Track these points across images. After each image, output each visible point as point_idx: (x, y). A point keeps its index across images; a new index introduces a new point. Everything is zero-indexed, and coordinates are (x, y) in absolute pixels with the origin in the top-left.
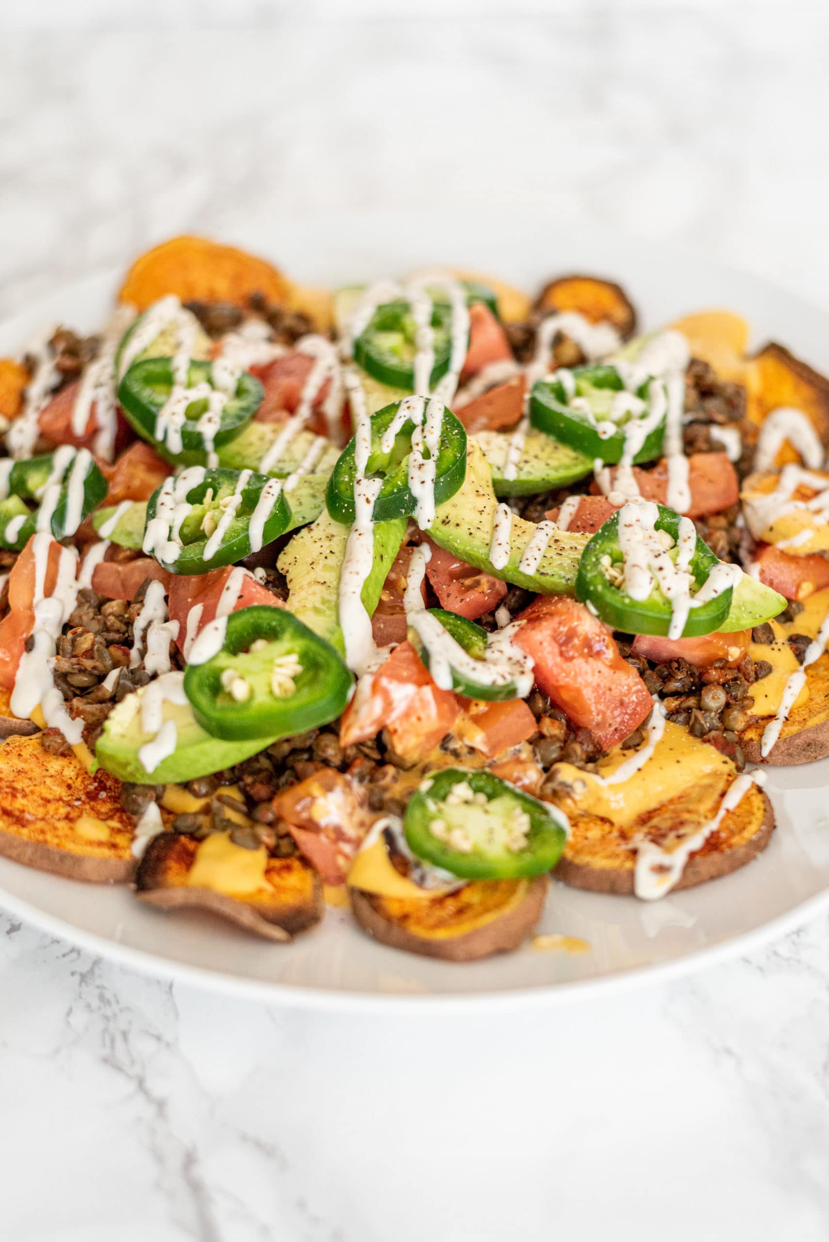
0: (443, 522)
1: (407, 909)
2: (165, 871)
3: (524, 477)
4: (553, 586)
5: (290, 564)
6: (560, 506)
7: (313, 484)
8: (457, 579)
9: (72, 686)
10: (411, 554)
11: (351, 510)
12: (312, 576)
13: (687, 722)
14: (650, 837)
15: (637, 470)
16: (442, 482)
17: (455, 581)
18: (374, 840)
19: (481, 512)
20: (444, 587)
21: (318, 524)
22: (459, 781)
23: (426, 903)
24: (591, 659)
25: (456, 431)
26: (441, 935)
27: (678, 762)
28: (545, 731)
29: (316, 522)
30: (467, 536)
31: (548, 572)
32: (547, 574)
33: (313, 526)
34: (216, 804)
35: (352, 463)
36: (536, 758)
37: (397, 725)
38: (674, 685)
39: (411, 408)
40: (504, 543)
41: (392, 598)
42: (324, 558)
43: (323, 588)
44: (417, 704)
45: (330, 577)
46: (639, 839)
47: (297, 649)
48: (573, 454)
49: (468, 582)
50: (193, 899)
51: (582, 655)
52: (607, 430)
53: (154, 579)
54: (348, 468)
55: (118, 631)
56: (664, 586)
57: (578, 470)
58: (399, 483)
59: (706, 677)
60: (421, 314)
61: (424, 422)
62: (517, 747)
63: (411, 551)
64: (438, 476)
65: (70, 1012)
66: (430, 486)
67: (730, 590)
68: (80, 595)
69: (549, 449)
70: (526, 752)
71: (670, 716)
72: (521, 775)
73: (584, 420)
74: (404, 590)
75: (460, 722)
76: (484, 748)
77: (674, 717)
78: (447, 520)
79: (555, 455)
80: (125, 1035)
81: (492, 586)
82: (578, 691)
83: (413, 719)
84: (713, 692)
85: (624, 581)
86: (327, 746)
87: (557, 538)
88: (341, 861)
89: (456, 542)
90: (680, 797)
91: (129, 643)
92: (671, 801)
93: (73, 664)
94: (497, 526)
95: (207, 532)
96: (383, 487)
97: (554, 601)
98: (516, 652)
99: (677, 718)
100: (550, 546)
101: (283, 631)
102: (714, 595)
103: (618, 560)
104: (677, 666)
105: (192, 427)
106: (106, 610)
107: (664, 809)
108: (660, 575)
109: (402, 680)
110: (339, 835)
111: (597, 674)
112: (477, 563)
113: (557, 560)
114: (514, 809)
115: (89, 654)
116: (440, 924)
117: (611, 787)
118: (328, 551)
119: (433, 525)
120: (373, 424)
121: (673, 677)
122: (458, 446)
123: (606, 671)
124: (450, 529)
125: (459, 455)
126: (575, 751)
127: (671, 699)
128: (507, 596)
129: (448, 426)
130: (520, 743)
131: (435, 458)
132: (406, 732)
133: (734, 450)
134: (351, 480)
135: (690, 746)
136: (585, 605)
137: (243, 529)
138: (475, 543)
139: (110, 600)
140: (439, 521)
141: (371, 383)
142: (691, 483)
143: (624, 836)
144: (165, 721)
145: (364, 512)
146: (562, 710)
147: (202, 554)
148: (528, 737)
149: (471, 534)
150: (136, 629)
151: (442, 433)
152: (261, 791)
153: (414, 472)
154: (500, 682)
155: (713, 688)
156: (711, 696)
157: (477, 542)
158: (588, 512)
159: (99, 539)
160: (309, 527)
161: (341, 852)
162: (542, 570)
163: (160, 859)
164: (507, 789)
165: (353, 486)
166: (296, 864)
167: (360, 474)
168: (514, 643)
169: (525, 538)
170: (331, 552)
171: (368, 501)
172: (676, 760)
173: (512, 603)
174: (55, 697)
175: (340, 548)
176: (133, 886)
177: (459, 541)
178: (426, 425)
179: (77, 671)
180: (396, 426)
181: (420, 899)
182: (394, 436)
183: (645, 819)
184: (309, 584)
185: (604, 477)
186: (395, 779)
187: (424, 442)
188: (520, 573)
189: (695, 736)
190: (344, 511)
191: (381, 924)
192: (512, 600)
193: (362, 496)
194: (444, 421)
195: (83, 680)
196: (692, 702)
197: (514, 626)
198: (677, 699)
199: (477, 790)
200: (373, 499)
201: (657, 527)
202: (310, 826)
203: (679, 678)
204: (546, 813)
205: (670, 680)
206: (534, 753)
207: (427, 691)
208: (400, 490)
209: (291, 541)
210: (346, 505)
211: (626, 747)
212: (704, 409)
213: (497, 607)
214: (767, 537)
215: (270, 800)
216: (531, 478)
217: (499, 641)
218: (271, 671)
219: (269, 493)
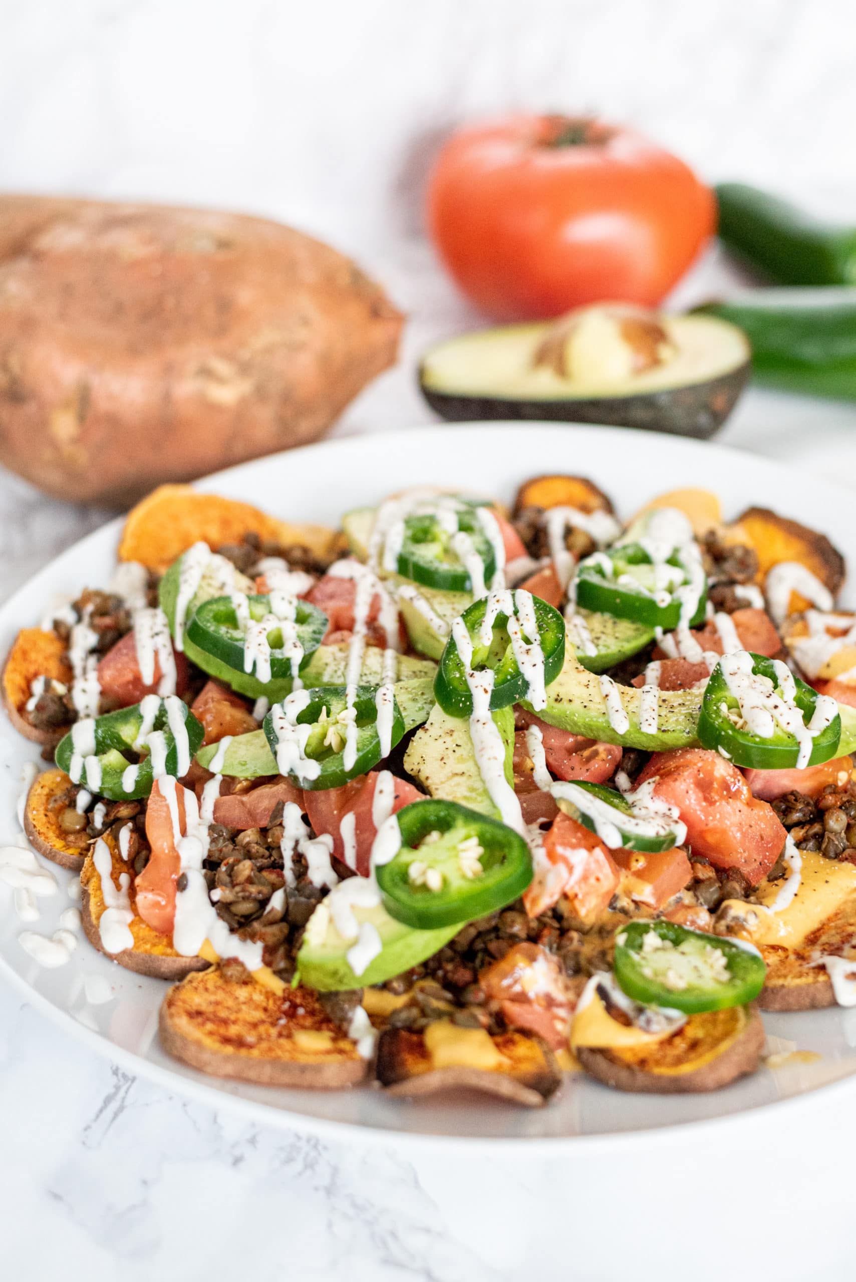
0: (556, 700)
1: (642, 1055)
2: (403, 1063)
3: (603, 651)
4: (675, 741)
5: (419, 763)
6: (644, 673)
7: (409, 689)
8: (576, 753)
9: (235, 915)
10: (524, 737)
11: (468, 703)
12: (448, 770)
13: (818, 848)
14: (826, 953)
15: (694, 631)
16: (551, 663)
17: (574, 754)
18: (589, 997)
19: (587, 686)
20: (565, 761)
21: (432, 724)
22: (647, 932)
23: (655, 1047)
24: (730, 800)
25: (551, 615)
26: (686, 1069)
27: (827, 882)
28: (701, 875)
29: (428, 722)
30: (582, 710)
31: (669, 728)
32: (668, 730)
33: (427, 726)
34: (420, 997)
35: (458, 660)
36: (699, 902)
37: (576, 890)
38: (796, 816)
39: (501, 602)
40: (620, 709)
41: (522, 779)
42: (452, 752)
43: (464, 778)
44: (593, 866)
45: (468, 767)
46: (817, 957)
47: (473, 833)
48: (633, 626)
49: (586, 753)
50: (450, 1079)
51: (722, 797)
52: (663, 600)
53: (287, 801)
54: (455, 665)
55: (263, 857)
56: (783, 722)
57: (644, 640)
58: (510, 670)
59: (823, 804)
60: (448, 523)
61: (516, 612)
62: (678, 895)
63: (523, 735)
64: (547, 657)
65: (330, 1225)
66: (541, 668)
67: (838, 717)
68: (211, 831)
69: (609, 625)
70: (688, 898)
71: (798, 845)
72: (695, 917)
73: (639, 593)
74: (532, 769)
75: (625, 879)
76: (651, 900)
77: (804, 845)
78: (559, 699)
79: (617, 629)
80: (394, 1235)
81: (609, 752)
82: (724, 832)
83: (592, 881)
84: (836, 815)
85: (746, 723)
86: (513, 922)
87: (664, 698)
88: (559, 1026)
89: (575, 715)
90: (836, 914)
91: (278, 866)
92: (829, 920)
93: (237, 893)
94: (607, 696)
95: (335, 747)
96: (496, 677)
97: (678, 754)
98: (660, 805)
99: (807, 846)
100: (660, 706)
101: (454, 820)
102: (827, 724)
103: (735, 706)
104: (794, 798)
105: (278, 654)
106: (242, 841)
107: (826, 927)
108: (776, 712)
109: (574, 847)
110: (550, 1002)
111: (738, 813)
112: (595, 733)
113: (673, 718)
114: (704, 947)
115: (250, 880)
116: (679, 1061)
117: (776, 914)
118: (455, 745)
119: (548, 705)
120: (466, 622)
121: (794, 809)
122: (556, 627)
123: (745, 809)
124: (564, 706)
125: (561, 636)
126: (734, 889)
127: (797, 829)
128: (623, 761)
129: (541, 612)
130: (679, 891)
131: (538, 642)
132: (586, 894)
133: (758, 602)
134: (462, 676)
135: (832, 867)
136: (717, 751)
137: (372, 737)
138: (592, 714)
139: (240, 831)
140: (552, 700)
141: (426, 590)
142: (741, 637)
143: (801, 957)
144: (360, 925)
145: (482, 701)
146: (703, 856)
147: (343, 765)
148: (685, 885)
149: (585, 707)
150: (285, 850)
151: (538, 619)
152: (464, 975)
153: (521, 658)
154: (663, 833)
155: (835, 811)
156: (834, 818)
157: (593, 713)
158: (672, 674)
159: (212, 775)
160: (424, 728)
161: (556, 1017)
162: (663, 728)
163: (393, 1055)
164: (688, 933)
165: (466, 680)
166: (517, 1037)
167: (468, 670)
168: (654, 798)
169: (635, 703)
170: (457, 745)
171: (486, 691)
172: (825, 880)
173: (629, 767)
174: (221, 928)
175: (465, 738)
176: (376, 1084)
177: (577, 715)
178: (518, 614)
179: (241, 899)
180: (490, 619)
181: (647, 1044)
182: (490, 630)
183: (812, 939)
184: (449, 778)
185: (667, 643)
186: (581, 942)
187: (521, 630)
188: (643, 733)
189: (830, 858)
190: (461, 705)
191: (624, 1075)
192: (629, 765)
193: (479, 687)
194: (535, 608)
195: (245, 908)
196: (817, 828)
197: (649, 783)
198: (803, 828)
199: (663, 937)
200: (490, 688)
201: (755, 672)
202: (522, 998)
203: (800, 808)
204: (732, 946)
205: (791, 812)
206: (696, 896)
207: (598, 852)
208: (513, 677)
209: (411, 743)
210: (463, 699)
211: (772, 879)
212: (723, 572)
213: (615, 773)
214: (825, 674)
215: (475, 980)
216: (610, 651)
217: (640, 800)
218: (457, 856)
219: (385, 700)
